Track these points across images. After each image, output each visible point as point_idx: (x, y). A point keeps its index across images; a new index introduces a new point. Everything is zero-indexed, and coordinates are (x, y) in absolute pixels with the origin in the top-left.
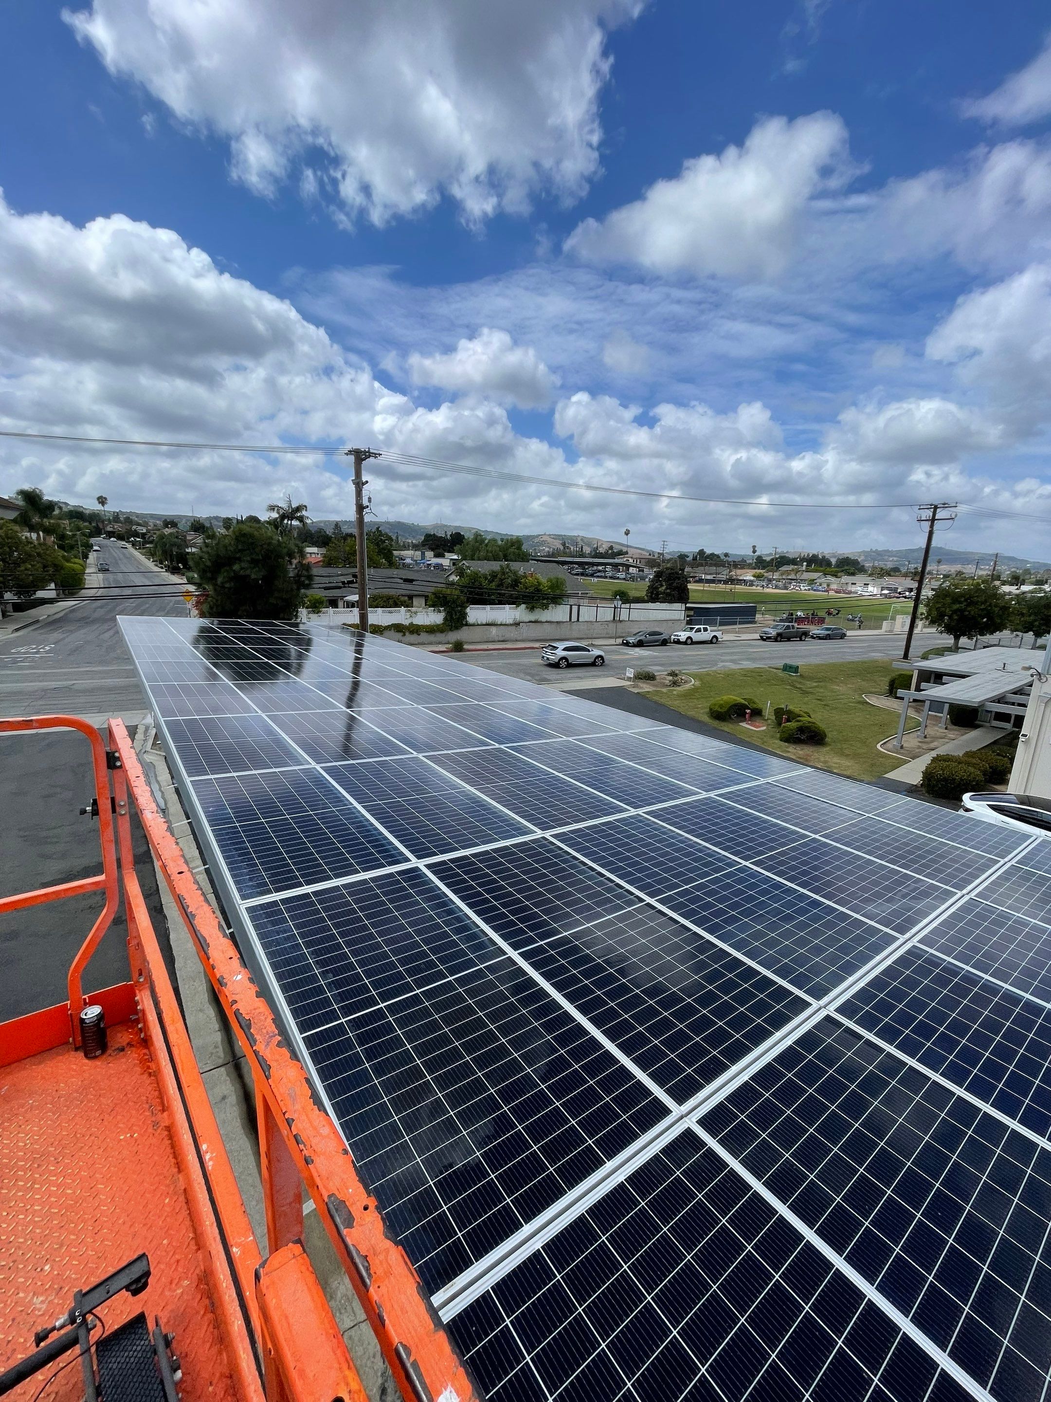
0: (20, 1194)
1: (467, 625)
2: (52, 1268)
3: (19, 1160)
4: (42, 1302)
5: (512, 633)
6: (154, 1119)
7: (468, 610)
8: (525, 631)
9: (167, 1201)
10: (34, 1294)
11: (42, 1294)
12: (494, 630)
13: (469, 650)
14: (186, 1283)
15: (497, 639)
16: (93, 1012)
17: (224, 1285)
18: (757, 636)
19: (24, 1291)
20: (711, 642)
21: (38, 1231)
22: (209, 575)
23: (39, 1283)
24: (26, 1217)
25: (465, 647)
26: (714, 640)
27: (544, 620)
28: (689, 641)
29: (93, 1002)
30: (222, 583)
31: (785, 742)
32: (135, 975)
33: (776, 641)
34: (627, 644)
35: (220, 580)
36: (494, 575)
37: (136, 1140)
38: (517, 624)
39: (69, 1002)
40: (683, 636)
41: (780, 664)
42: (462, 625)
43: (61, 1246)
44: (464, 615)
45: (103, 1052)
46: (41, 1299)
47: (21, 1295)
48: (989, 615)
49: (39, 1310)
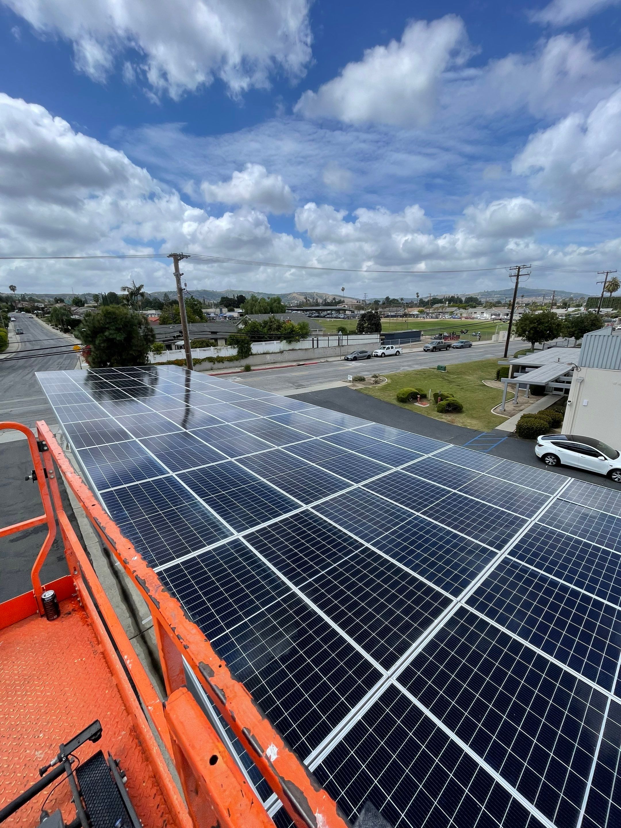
0: (19, 699)
1: (252, 354)
2: (44, 735)
3: (15, 680)
4: (41, 754)
5: (279, 358)
6: (93, 649)
7: (252, 346)
8: (287, 356)
9: (107, 691)
10: (36, 750)
11: (40, 749)
12: (268, 357)
13: (254, 370)
14: (124, 733)
15: (270, 362)
16: (49, 594)
17: (146, 730)
18: (422, 349)
19: (29, 749)
20: (396, 355)
21: (33, 717)
22: (90, 339)
23: (38, 744)
24: (25, 710)
25: (252, 368)
26: (397, 354)
27: (297, 348)
28: (383, 355)
29: (48, 588)
30: (99, 344)
31: (440, 412)
32: (72, 570)
33: (432, 351)
34: (347, 359)
35: (97, 342)
36: (266, 323)
37: (85, 662)
38: (282, 352)
39: (33, 590)
40: (380, 352)
41: (436, 365)
42: (249, 355)
43: (48, 722)
44: (249, 349)
45: (59, 615)
46: (40, 752)
47: (28, 751)
48: (550, 329)
49: (40, 758)
